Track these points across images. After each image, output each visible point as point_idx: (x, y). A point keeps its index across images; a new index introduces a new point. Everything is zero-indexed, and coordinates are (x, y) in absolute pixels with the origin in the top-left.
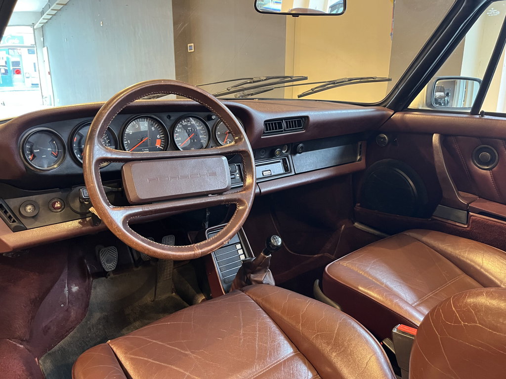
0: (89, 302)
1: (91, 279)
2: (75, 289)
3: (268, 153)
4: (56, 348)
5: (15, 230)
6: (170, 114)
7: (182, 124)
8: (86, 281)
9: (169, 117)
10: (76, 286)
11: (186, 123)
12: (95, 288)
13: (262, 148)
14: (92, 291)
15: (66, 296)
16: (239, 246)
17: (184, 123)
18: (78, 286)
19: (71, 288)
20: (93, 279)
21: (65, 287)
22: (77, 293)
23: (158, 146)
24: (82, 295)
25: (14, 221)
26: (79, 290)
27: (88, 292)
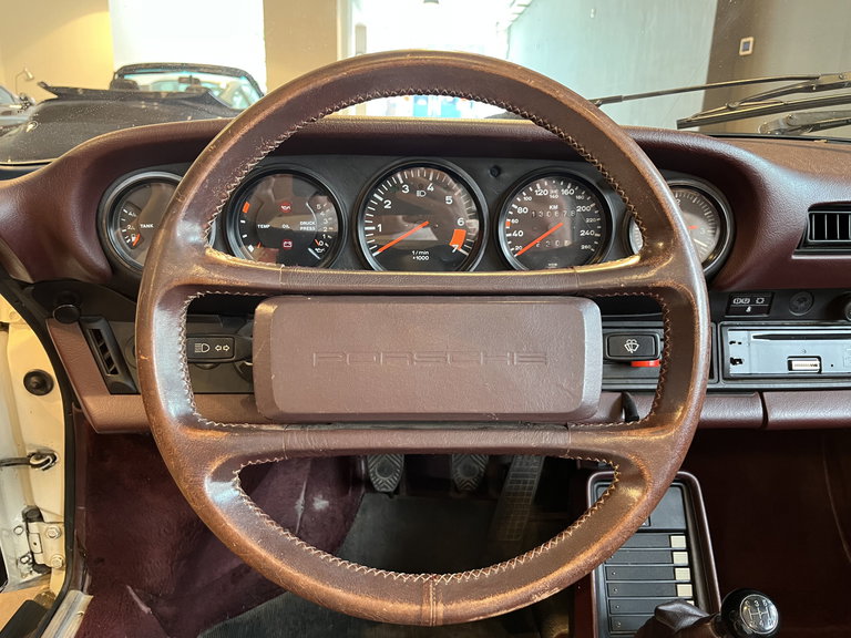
0: (344, 537)
1: (363, 490)
2: (320, 504)
3: (820, 304)
4: (247, 615)
5: (116, 390)
6: (503, 164)
7: (532, 194)
8: (347, 493)
9: (497, 171)
10: (324, 498)
11: (544, 193)
12: (364, 510)
13: (801, 290)
14: (358, 515)
15: (297, 515)
16: (679, 542)
17: (540, 192)
18: (328, 500)
19: (313, 501)
20: (367, 492)
21: (298, 497)
22: (323, 514)
23: (456, 247)
24: (333, 520)
25: (115, 372)
26: (328, 509)
27: (349, 518)
